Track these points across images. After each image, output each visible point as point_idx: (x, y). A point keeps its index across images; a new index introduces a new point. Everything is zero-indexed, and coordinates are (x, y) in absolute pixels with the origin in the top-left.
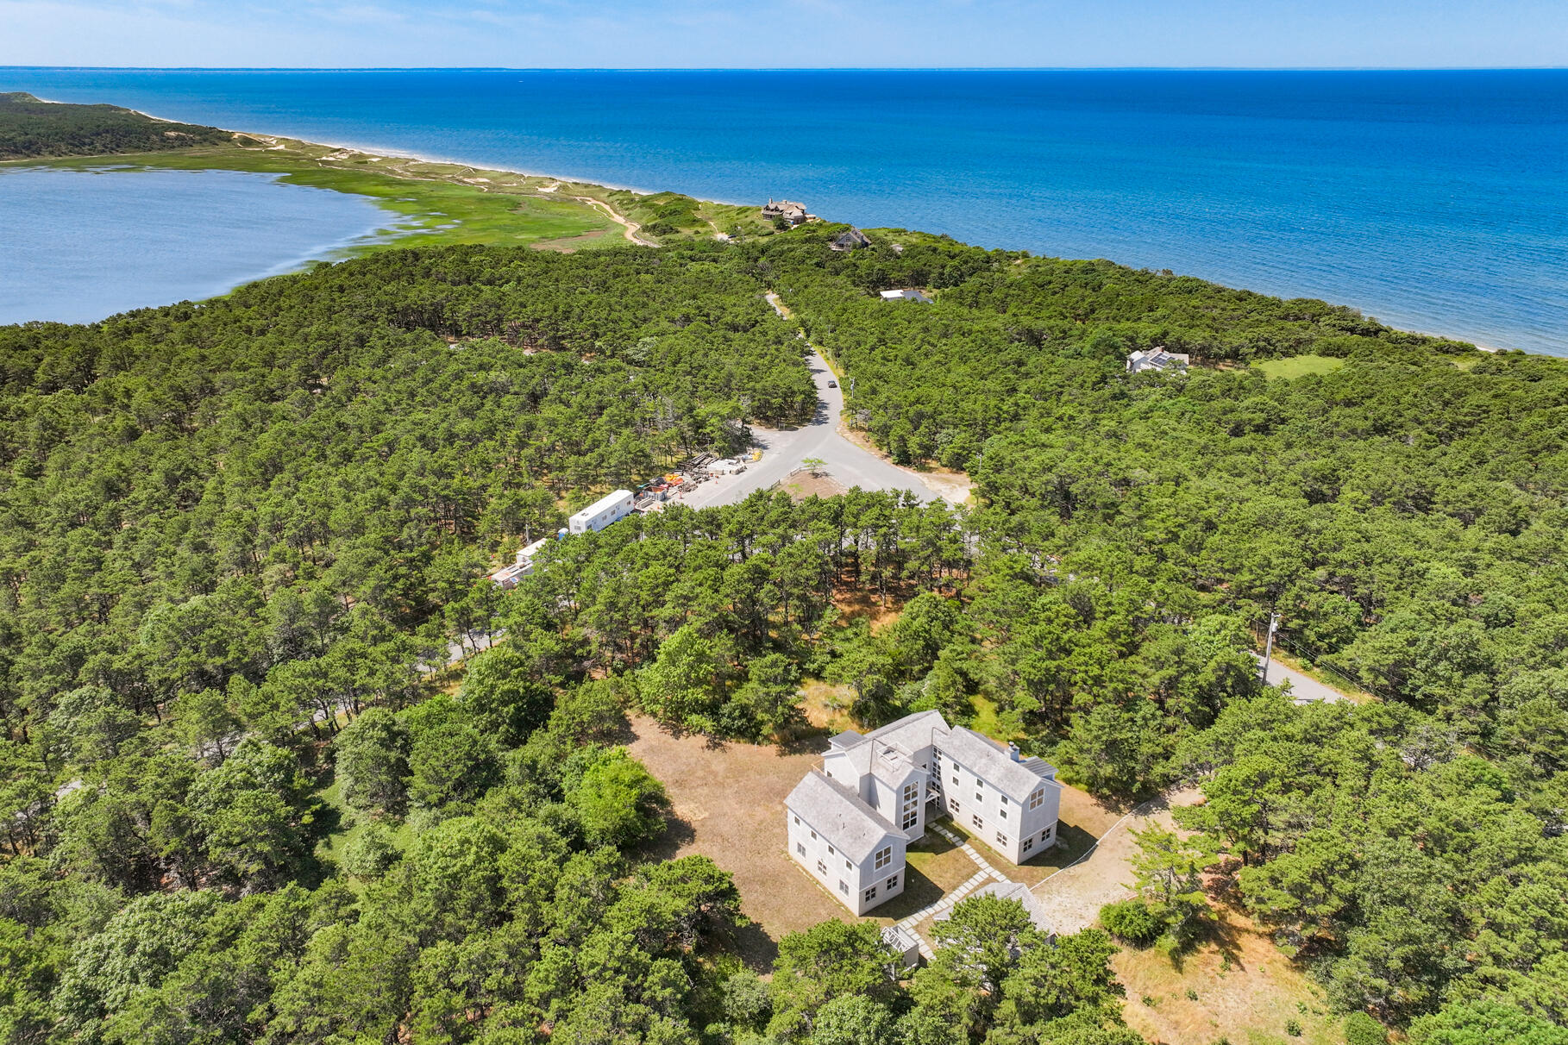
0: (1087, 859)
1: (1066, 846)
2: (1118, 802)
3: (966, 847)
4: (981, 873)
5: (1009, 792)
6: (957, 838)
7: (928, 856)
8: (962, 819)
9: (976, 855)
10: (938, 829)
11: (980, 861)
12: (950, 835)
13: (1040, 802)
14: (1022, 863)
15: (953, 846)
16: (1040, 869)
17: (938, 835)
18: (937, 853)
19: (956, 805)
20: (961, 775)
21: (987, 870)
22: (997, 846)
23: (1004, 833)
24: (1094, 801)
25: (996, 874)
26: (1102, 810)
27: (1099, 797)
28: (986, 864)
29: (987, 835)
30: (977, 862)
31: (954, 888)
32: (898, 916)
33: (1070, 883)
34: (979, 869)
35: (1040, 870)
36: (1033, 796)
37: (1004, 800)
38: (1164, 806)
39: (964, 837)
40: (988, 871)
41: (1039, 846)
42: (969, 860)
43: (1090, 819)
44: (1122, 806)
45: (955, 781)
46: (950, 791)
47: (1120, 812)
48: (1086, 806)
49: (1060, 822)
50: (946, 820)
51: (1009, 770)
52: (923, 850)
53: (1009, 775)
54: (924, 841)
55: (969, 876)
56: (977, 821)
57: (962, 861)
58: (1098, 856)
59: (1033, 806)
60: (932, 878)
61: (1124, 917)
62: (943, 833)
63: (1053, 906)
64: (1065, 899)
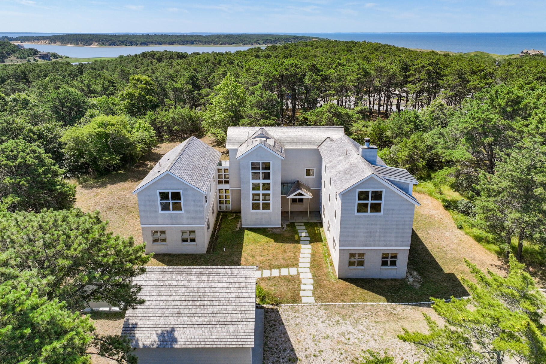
1: (417, 285)
3: (306, 248)
4: (293, 269)
6: (308, 239)
7: (266, 240)
8: (325, 225)
9: (308, 256)
10: (301, 228)
11: (305, 261)
12: (304, 235)
13: (376, 208)
14: (346, 279)
15: (297, 242)
16: (361, 290)
17: (295, 231)
18: (276, 241)
21: (303, 269)
22: (333, 255)
23: (335, 238)
25: (306, 276)
28: (308, 265)
29: (331, 241)
30: (302, 260)
35: (359, 292)
36: (363, 194)
39: (315, 239)
41: (375, 268)
42: (295, 256)
50: (317, 225)
51: (352, 165)
52: (266, 235)
53: (349, 169)
54: (276, 230)
55: (279, 267)
56: (329, 226)
57: (290, 254)
59: (362, 208)
60: (244, 255)
62: (300, 231)
63: (334, 332)
64: (356, 332)
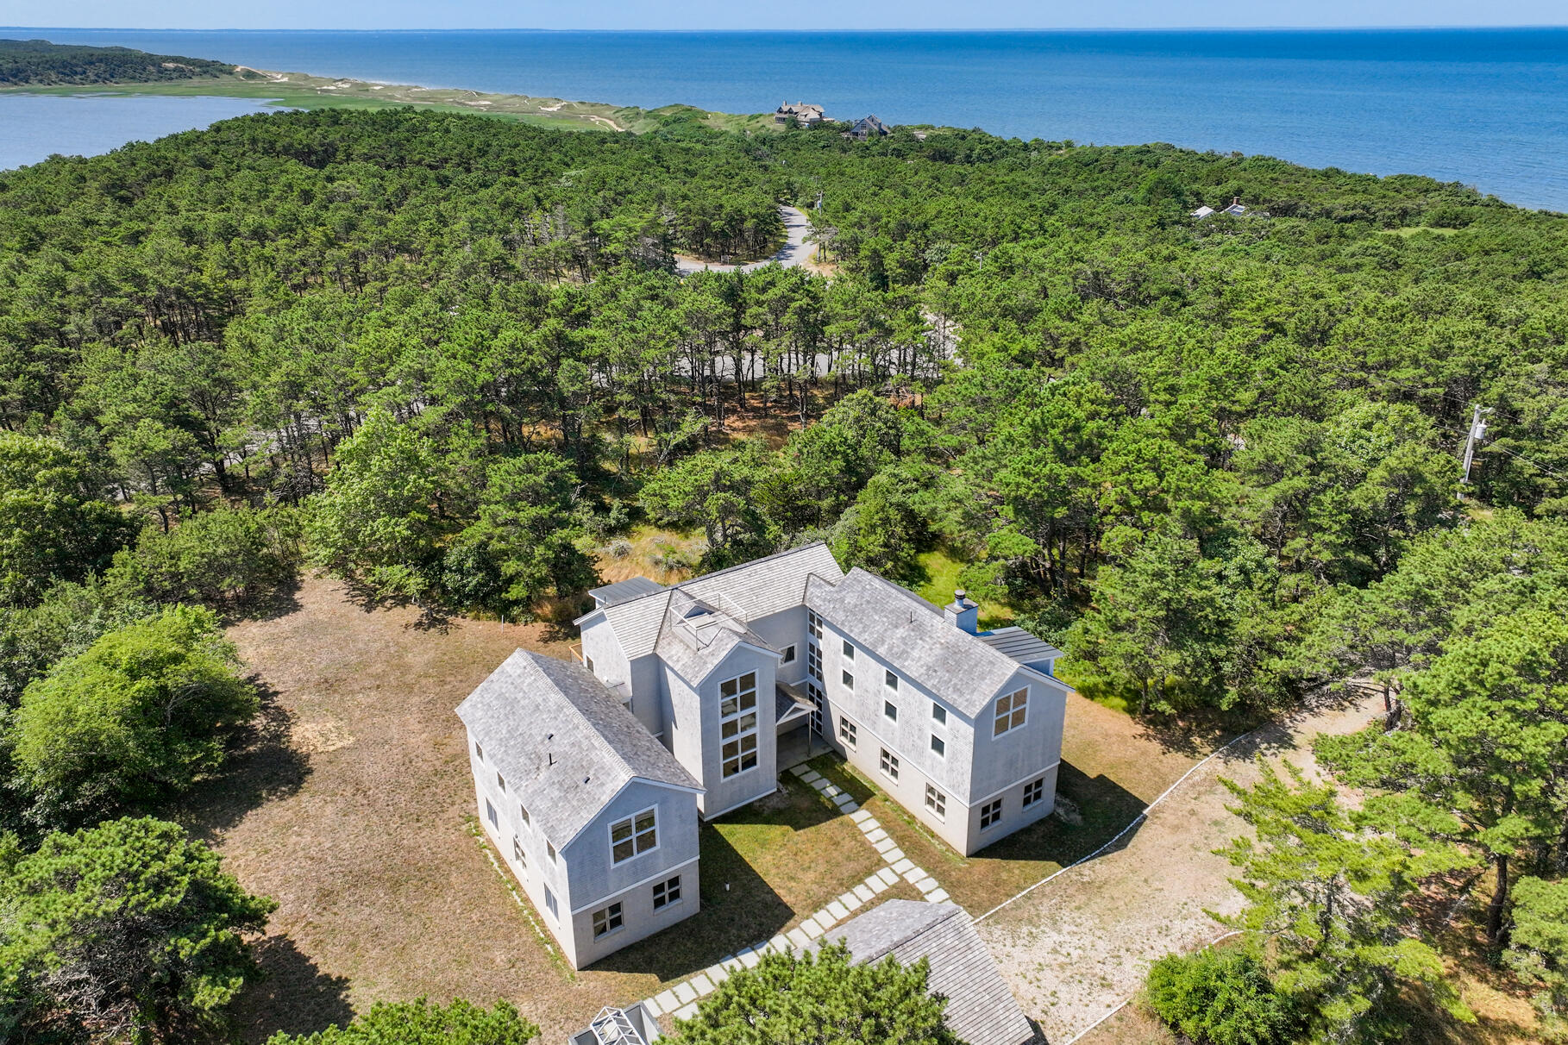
0: (1121, 845)
1: (1077, 818)
2: (1188, 732)
3: (862, 818)
4: (884, 873)
5: (949, 696)
6: (846, 797)
7: (775, 832)
8: (862, 759)
9: (881, 833)
10: (813, 778)
11: (886, 846)
12: (832, 791)
13: (1019, 718)
14: (977, 853)
15: (835, 812)
16: (1015, 865)
17: (808, 790)
18: (797, 826)
19: (850, 729)
20: (859, 664)
21: (899, 865)
22: (926, 815)
23: (941, 788)
24: (1140, 729)
25: (916, 875)
26: (1156, 747)
27: (1151, 722)
28: (899, 853)
29: (906, 791)
30: (880, 848)
31: (817, 906)
32: (670, 972)
33: (1081, 899)
34: (880, 863)
35: (1015, 869)
36: (1002, 704)
37: (939, 714)
38: (1285, 741)
39: (861, 793)
40: (899, 868)
41: (1014, 816)
42: (863, 844)
43: (1130, 764)
44: (1196, 740)
45: (848, 679)
46: (840, 701)
47: (1194, 750)
48: (1122, 739)
49: (1064, 767)
50: (831, 759)
51: (952, 650)
52: (768, 821)
53: (951, 659)
54: (774, 802)
55: (858, 879)
56: (889, 761)
57: (848, 844)
58: (1147, 839)
59: (1001, 726)
60: (773, 881)
61: (1210, 994)
62: (817, 786)
63: (1040, 953)
64: (1068, 938)
